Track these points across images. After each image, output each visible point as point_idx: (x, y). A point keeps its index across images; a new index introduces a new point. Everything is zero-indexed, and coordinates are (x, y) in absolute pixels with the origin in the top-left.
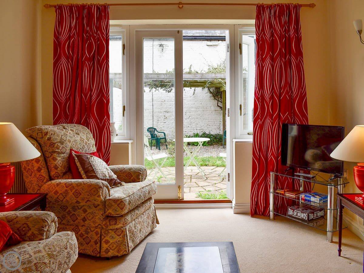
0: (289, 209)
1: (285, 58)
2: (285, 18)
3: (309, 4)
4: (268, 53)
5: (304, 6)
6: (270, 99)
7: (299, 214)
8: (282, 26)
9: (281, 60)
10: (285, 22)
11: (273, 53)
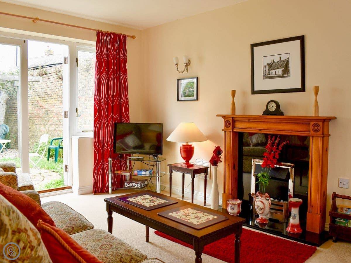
0: (125, 183)
1: (117, 75)
2: (116, 45)
3: (132, 35)
4: (104, 69)
5: (129, 37)
6: (105, 104)
7: (133, 185)
8: (115, 50)
9: (114, 75)
10: (117, 47)
11: (109, 70)
